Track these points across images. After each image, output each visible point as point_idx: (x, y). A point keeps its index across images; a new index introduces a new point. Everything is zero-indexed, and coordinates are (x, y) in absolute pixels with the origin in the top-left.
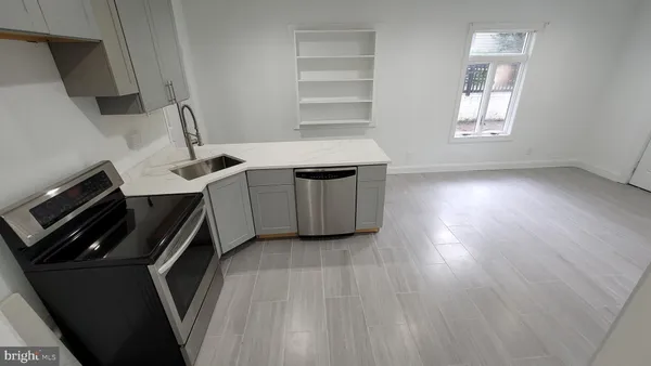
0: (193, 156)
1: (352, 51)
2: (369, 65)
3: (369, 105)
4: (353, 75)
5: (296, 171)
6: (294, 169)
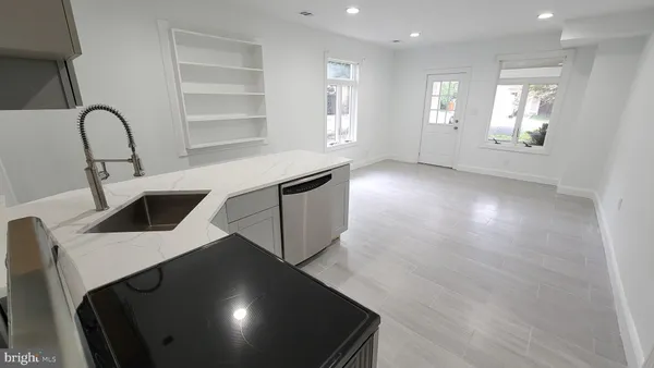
1: (235, 62)
3: (262, 120)
5: (283, 186)
6: (280, 185)
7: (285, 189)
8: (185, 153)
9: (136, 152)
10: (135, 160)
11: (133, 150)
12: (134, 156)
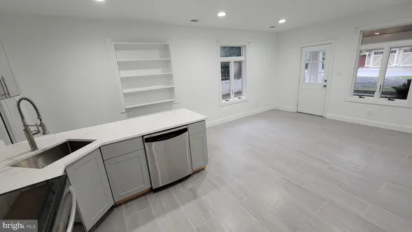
0: (33, 146)
1: (155, 56)
2: (167, 64)
3: (172, 89)
4: (158, 72)
5: (145, 137)
6: (143, 136)
7: (146, 139)
8: (124, 111)
9: (43, 121)
10: (42, 125)
11: (41, 120)
12: (41, 123)
